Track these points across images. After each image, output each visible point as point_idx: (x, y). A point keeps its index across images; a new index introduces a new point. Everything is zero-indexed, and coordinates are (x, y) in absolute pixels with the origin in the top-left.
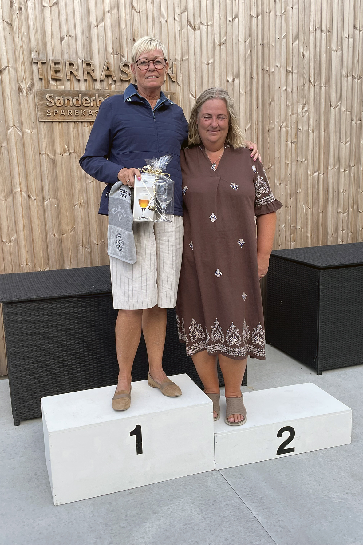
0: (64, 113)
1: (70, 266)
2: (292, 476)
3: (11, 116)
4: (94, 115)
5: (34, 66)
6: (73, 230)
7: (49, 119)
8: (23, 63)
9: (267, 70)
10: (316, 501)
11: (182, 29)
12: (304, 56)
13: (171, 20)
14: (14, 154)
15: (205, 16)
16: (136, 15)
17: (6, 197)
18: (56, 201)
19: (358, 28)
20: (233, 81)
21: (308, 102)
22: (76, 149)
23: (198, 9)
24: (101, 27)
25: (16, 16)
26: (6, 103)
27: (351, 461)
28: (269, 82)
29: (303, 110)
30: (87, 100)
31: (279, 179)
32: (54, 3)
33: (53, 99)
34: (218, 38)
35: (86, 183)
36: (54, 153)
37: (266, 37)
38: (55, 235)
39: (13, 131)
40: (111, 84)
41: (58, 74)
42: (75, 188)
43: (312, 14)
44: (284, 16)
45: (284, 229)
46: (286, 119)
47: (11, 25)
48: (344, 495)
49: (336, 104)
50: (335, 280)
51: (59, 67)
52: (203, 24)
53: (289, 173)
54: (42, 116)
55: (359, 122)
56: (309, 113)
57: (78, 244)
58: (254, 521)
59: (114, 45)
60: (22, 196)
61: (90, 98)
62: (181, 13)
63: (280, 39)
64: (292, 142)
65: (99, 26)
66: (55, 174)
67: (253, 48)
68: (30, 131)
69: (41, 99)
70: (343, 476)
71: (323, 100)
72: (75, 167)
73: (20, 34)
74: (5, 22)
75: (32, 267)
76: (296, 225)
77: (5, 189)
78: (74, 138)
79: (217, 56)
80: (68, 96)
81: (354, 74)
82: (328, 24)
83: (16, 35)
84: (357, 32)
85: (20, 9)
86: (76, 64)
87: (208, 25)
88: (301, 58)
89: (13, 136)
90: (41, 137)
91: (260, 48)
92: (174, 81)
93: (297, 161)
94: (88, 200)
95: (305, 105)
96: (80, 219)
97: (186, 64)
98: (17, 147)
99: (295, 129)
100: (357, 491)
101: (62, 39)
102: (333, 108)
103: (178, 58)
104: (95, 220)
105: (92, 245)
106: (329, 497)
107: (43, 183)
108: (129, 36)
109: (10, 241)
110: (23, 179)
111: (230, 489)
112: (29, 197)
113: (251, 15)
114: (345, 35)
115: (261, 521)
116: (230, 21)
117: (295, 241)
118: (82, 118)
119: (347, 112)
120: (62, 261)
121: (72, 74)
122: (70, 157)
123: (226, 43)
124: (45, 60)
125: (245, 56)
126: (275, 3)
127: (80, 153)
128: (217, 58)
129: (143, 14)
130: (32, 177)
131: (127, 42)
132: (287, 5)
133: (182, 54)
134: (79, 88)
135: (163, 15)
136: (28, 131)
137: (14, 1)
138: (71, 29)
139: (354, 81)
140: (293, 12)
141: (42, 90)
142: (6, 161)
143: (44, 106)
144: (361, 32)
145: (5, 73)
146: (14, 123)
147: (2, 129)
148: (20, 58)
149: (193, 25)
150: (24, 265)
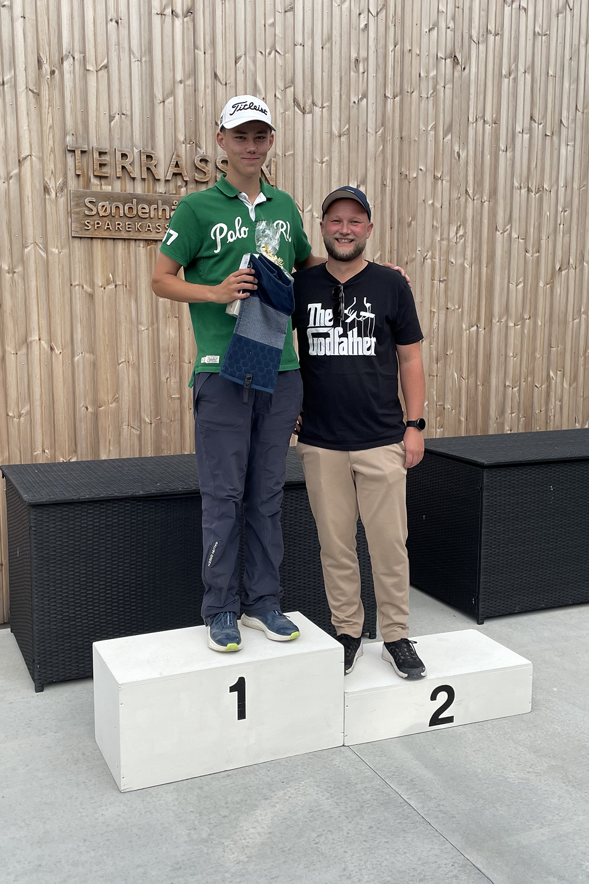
0: (110, 227)
1: (108, 457)
3: (32, 228)
4: (155, 231)
5: (69, 155)
6: (115, 400)
7: (87, 234)
8: (53, 151)
9: (406, 175)
11: (285, 110)
12: (459, 157)
13: (270, 97)
14: (33, 284)
15: (320, 94)
16: (221, 89)
17: (17, 347)
18: (92, 356)
19: (537, 121)
21: (464, 223)
22: (125, 280)
23: (310, 84)
24: (168, 103)
25: (46, 83)
26: (25, 209)
28: (408, 192)
29: (457, 234)
30: (145, 208)
32: (102, 66)
33: (95, 206)
34: (338, 127)
35: (138, 331)
36: (92, 284)
37: (405, 128)
38: (87, 408)
39: (33, 250)
40: (180, 187)
41: (105, 169)
42: (120, 338)
43: (472, 97)
44: (432, 98)
46: (432, 246)
47: (37, 95)
49: (505, 227)
50: (505, 484)
51: (106, 158)
52: (316, 106)
53: (435, 326)
54: (78, 229)
55: (537, 254)
56: (465, 240)
57: (122, 423)
59: (187, 130)
60: (42, 347)
61: (150, 204)
62: (286, 88)
63: (426, 131)
64: (440, 281)
65: (166, 102)
66: (92, 316)
67: (387, 141)
68: (59, 251)
69: (78, 205)
71: (485, 221)
72: (122, 307)
73: (50, 109)
74: (30, 89)
75: (51, 456)
76: (444, 403)
77: (17, 337)
78: (123, 264)
79: (334, 151)
80: (116, 201)
81: (530, 186)
82: (494, 111)
83: (45, 110)
84: (535, 125)
85: (53, 72)
86: (131, 156)
87: (323, 107)
88: (456, 159)
89: (32, 258)
90: (74, 260)
91: (397, 142)
93: (448, 308)
94: (139, 356)
95: (460, 227)
96: (126, 384)
97: (290, 162)
98: (38, 274)
99: (445, 262)
101: (111, 118)
102: (499, 233)
103: (279, 152)
104: (148, 386)
105: (143, 425)
106: (504, 777)
107: (74, 329)
108: (209, 118)
109: (20, 416)
110: (44, 322)
111: (368, 769)
112: (52, 349)
113: (385, 95)
114: (519, 129)
115: (415, 807)
116: (354, 102)
117: (442, 427)
118: (137, 234)
119: (520, 240)
120: (96, 446)
121: (124, 170)
122: (116, 290)
123: (349, 134)
124: (85, 148)
125: (376, 154)
126: (420, 79)
127: (130, 286)
128: (335, 155)
129: (230, 86)
130: (57, 319)
131: (206, 127)
132: (436, 83)
133: (285, 146)
134: (134, 191)
135: (259, 91)
136: (56, 251)
137: (44, 60)
138: (126, 104)
139: (530, 195)
140: (446, 94)
141: (78, 191)
142: (20, 294)
143: (82, 215)
144: (541, 126)
145: (27, 164)
146: (34, 238)
147: (16, 247)
148: (49, 144)
149: (302, 106)
150: (38, 452)
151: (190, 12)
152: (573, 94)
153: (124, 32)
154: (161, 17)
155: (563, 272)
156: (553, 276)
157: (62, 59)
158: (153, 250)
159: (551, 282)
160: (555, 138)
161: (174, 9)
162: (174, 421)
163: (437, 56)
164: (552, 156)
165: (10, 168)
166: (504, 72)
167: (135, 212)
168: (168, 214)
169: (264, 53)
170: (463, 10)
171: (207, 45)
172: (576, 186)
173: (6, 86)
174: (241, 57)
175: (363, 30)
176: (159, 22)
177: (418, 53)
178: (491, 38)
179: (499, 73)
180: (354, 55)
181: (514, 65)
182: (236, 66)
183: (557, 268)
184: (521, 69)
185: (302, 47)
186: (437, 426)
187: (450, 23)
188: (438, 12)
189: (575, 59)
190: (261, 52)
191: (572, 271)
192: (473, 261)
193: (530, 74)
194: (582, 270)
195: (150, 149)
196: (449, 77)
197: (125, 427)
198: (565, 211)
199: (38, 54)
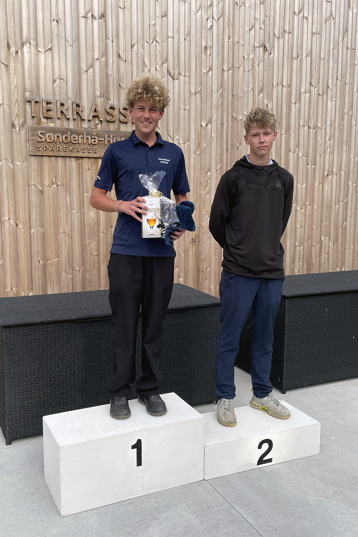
0: (54, 149)
1: (53, 292)
3: (4, 149)
4: (81, 151)
5: (28, 105)
6: (57, 256)
7: (40, 153)
8: (17, 101)
9: (236, 118)
13: (153, 70)
15: (183, 68)
16: (122, 64)
18: (42, 229)
19: (314, 86)
20: (206, 126)
22: (63, 182)
23: (177, 61)
24: (90, 72)
25: (13, 59)
28: (237, 128)
30: (75, 138)
32: (48, 49)
33: (44, 136)
34: (194, 88)
35: (71, 214)
36: (42, 184)
37: (235, 89)
38: (39, 262)
39: (5, 163)
40: (97, 124)
41: (50, 113)
42: (60, 218)
43: (275, 71)
44: (251, 71)
47: (8, 67)
49: (295, 150)
50: (299, 308)
51: (50, 106)
52: (181, 75)
54: (33, 150)
55: (314, 166)
57: (61, 271)
59: (102, 89)
60: (10, 224)
61: (78, 135)
62: (162, 64)
63: (248, 91)
65: (89, 71)
66: (43, 205)
67: (224, 97)
68: (21, 164)
69: (33, 135)
71: (283, 146)
72: (61, 198)
73: (15, 75)
74: (2, 63)
75: (17, 292)
78: (61, 172)
79: (192, 103)
80: (58, 133)
81: (310, 125)
82: (288, 80)
83: (12, 76)
84: (313, 88)
85: (17, 52)
86: (66, 105)
87: (185, 76)
89: (4, 168)
90: (30, 169)
91: (230, 97)
94: (72, 229)
96: (64, 247)
98: (8, 179)
101: (54, 81)
102: (292, 153)
104: (78, 247)
105: (74, 272)
107: (31, 212)
108: (115, 82)
110: (12, 209)
111: (220, 496)
112: (17, 225)
113: (223, 69)
114: (303, 90)
116: (204, 73)
118: (70, 153)
119: (304, 158)
120: (45, 286)
121: (62, 113)
122: (57, 188)
123: (201, 92)
124: (38, 100)
125: (217, 105)
126: (244, 60)
127: (66, 186)
128: (193, 105)
129: (128, 63)
130: (21, 206)
131: (113, 87)
132: (253, 62)
134: (68, 127)
135: (146, 65)
136: (19, 164)
137: (12, 44)
138: (63, 73)
139: (310, 130)
140: (259, 69)
141: (34, 127)
143: (35, 141)
144: (316, 89)
145: (1, 109)
146: (5, 156)
148: (15, 97)
149: (172, 75)
150: (9, 289)
151: (103, 16)
152: (335, 70)
153: (62, 27)
154: (85, 19)
155: (329, 177)
156: (323, 179)
157: (23, 44)
158: (80, 163)
159: (322, 183)
160: (325, 96)
161: (93, 14)
162: (94, 269)
163: (254, 45)
164: (322, 107)
166: (294, 56)
167: (69, 140)
168: (90, 141)
169: (149, 42)
170: (270, 18)
171: (114, 37)
172: (337, 125)
174: (134, 44)
175: (210, 29)
176: (84, 22)
177: (243, 43)
178: (287, 35)
179: (291, 57)
180: (204, 44)
181: (300, 51)
182: (132, 50)
183: (326, 174)
184: (304, 54)
185: (172, 39)
187: (262, 26)
188: (255, 19)
189: (336, 48)
190: (147, 42)
191: (335, 176)
193: (310, 57)
194: (340, 176)
195: (78, 101)
196: (261, 58)
197: (63, 273)
198: (331, 140)
199: (8, 41)
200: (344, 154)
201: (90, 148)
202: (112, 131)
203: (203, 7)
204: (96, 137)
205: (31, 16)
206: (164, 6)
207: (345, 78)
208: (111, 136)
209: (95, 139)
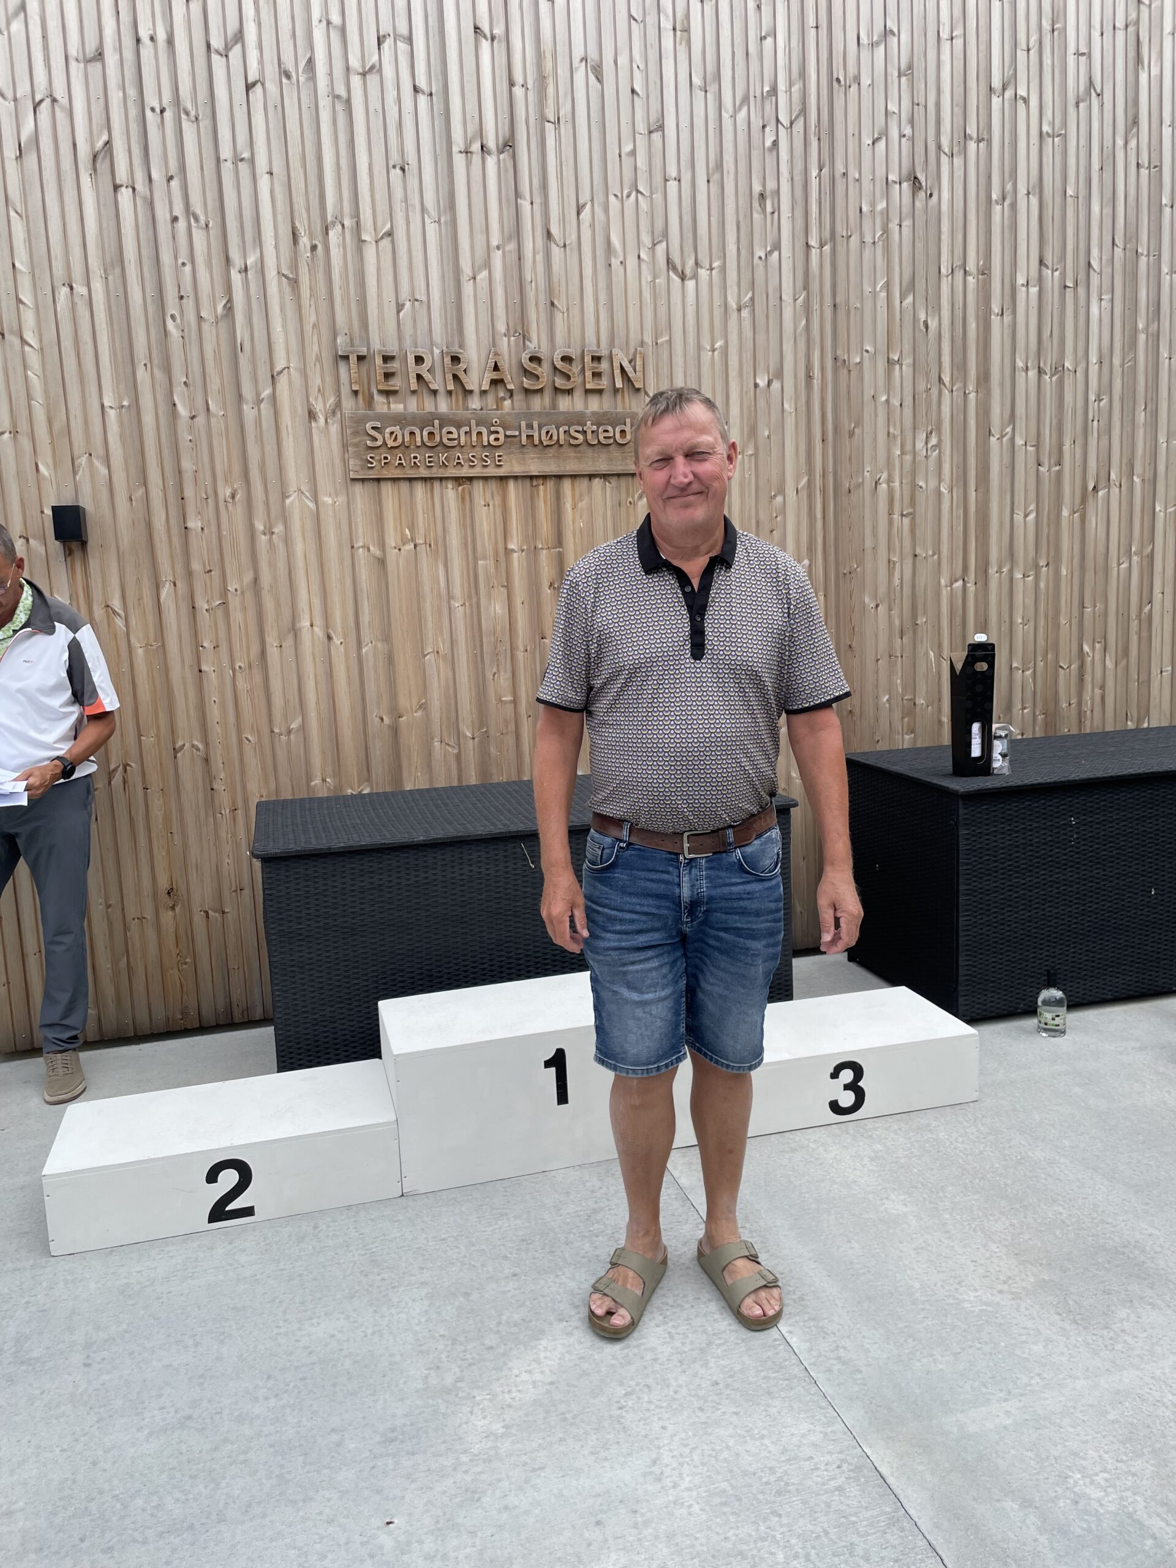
0: (403, 461)
1: (414, 786)
2: (878, 1251)
3: (294, 470)
4: (467, 464)
5: (343, 367)
6: (420, 707)
7: (372, 474)
8: (319, 359)
9: (844, 360)
10: (928, 1307)
11: (655, 278)
12: (927, 328)
13: (632, 262)
14: (299, 548)
15: (707, 249)
16: (558, 253)
17: (281, 638)
18: (387, 647)
19: (1050, 265)
20: (769, 386)
21: (938, 426)
22: (428, 537)
23: (690, 235)
24: (481, 279)
25: (306, 264)
26: (284, 444)
27: (1015, 1221)
28: (849, 386)
29: (926, 443)
30: (452, 433)
31: (875, 596)
32: (384, 234)
33: (380, 433)
34: (735, 296)
35: (450, 608)
36: (382, 546)
37: (841, 290)
38: (382, 719)
39: (297, 500)
40: (503, 399)
41: (392, 381)
42: (426, 619)
43: (945, 237)
44: (881, 243)
45: (887, 705)
46: (889, 464)
48: (992, 1295)
49: (1004, 429)
51: (394, 366)
52: (701, 267)
53: (897, 582)
54: (357, 468)
55: (1057, 468)
56: (940, 452)
57: (432, 738)
58: (782, 1347)
59: (510, 317)
60: (315, 636)
61: (458, 427)
62: (655, 245)
63: (874, 293)
64: (902, 515)
65: (478, 278)
66: (384, 590)
67: (812, 312)
68: (333, 500)
69: (356, 433)
70: (995, 1252)
71: (972, 423)
72: (426, 575)
73: (313, 300)
74: (283, 275)
75: (335, 787)
76: (915, 696)
77: (280, 623)
78: (424, 513)
79: (732, 332)
80: (411, 425)
81: (1042, 365)
82: (981, 256)
83: (305, 302)
84: (1048, 272)
86: (428, 358)
87: (712, 269)
88: (921, 330)
89: (296, 510)
90: (355, 511)
91: (829, 312)
92: (638, 390)
93: (916, 556)
94: (453, 643)
95: (931, 432)
96: (436, 684)
97: (665, 353)
98: (306, 537)
99: (909, 486)
100: (1024, 1288)
101: (400, 307)
102: (995, 439)
103: (648, 339)
104: (468, 687)
105: (462, 741)
106: (957, 1299)
107: (359, 610)
108: (542, 297)
109: (289, 732)
110: (317, 602)
112: (329, 638)
113: (807, 243)
114: (1021, 280)
115: (798, 1348)
116: (760, 258)
117: (912, 732)
118: (442, 470)
119: (1029, 448)
120: (396, 772)
121: (421, 380)
122: (416, 553)
123: (753, 305)
124: (363, 351)
125: (795, 332)
126: (861, 217)
127: (436, 545)
128: (733, 337)
129: (571, 249)
130: (336, 598)
131: (537, 309)
132: (887, 220)
133: (656, 330)
134: (436, 409)
135: (615, 251)
136: (328, 500)
137: (302, 231)
138: (420, 286)
139: (1042, 379)
140: (901, 235)
141: (358, 414)
142: (281, 565)
143: (362, 447)
144: (1057, 274)
145: (283, 382)
146: (298, 484)
147: (274, 497)
148: (313, 350)
149: (680, 269)
150: (317, 782)
151: (508, 145)
152: (1108, 222)
153: (413, 182)
154: (467, 156)
155: (1101, 493)
156: (1084, 500)
157: (327, 229)
158: (466, 491)
159: (1082, 510)
160: (1081, 290)
161: (485, 143)
162: (507, 733)
163: (887, 179)
164: (1076, 317)
165: (260, 387)
166: (994, 197)
168: (485, 439)
169: (620, 196)
170: (926, 107)
171: (535, 192)
172: (1117, 361)
173: (249, 273)
174: (584, 205)
175: (771, 150)
176: (464, 162)
177: (857, 176)
178: (972, 146)
179: (988, 199)
180: (757, 188)
181: (1010, 184)
182: (578, 218)
183: (1091, 486)
184: (1022, 190)
185: (676, 183)
186: (905, 731)
187: (905, 128)
188: (887, 114)
189: (1108, 169)
190: (616, 196)
191: (1115, 491)
192: (954, 482)
193: (1037, 196)
194: (1131, 489)
195: (456, 348)
196: (906, 209)
197: (437, 744)
198: (1101, 400)
199: (293, 223)
200: (1140, 433)
201: (486, 456)
202: (536, 413)
203: (752, 99)
204: (500, 429)
205: (344, 162)
206: (655, 106)
207: (1134, 241)
208: (535, 425)
209: (497, 432)
